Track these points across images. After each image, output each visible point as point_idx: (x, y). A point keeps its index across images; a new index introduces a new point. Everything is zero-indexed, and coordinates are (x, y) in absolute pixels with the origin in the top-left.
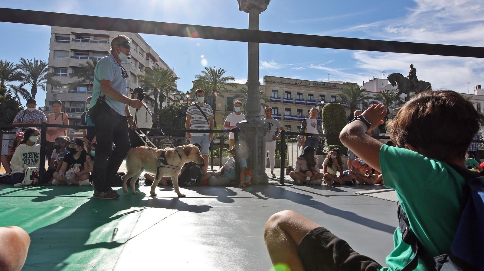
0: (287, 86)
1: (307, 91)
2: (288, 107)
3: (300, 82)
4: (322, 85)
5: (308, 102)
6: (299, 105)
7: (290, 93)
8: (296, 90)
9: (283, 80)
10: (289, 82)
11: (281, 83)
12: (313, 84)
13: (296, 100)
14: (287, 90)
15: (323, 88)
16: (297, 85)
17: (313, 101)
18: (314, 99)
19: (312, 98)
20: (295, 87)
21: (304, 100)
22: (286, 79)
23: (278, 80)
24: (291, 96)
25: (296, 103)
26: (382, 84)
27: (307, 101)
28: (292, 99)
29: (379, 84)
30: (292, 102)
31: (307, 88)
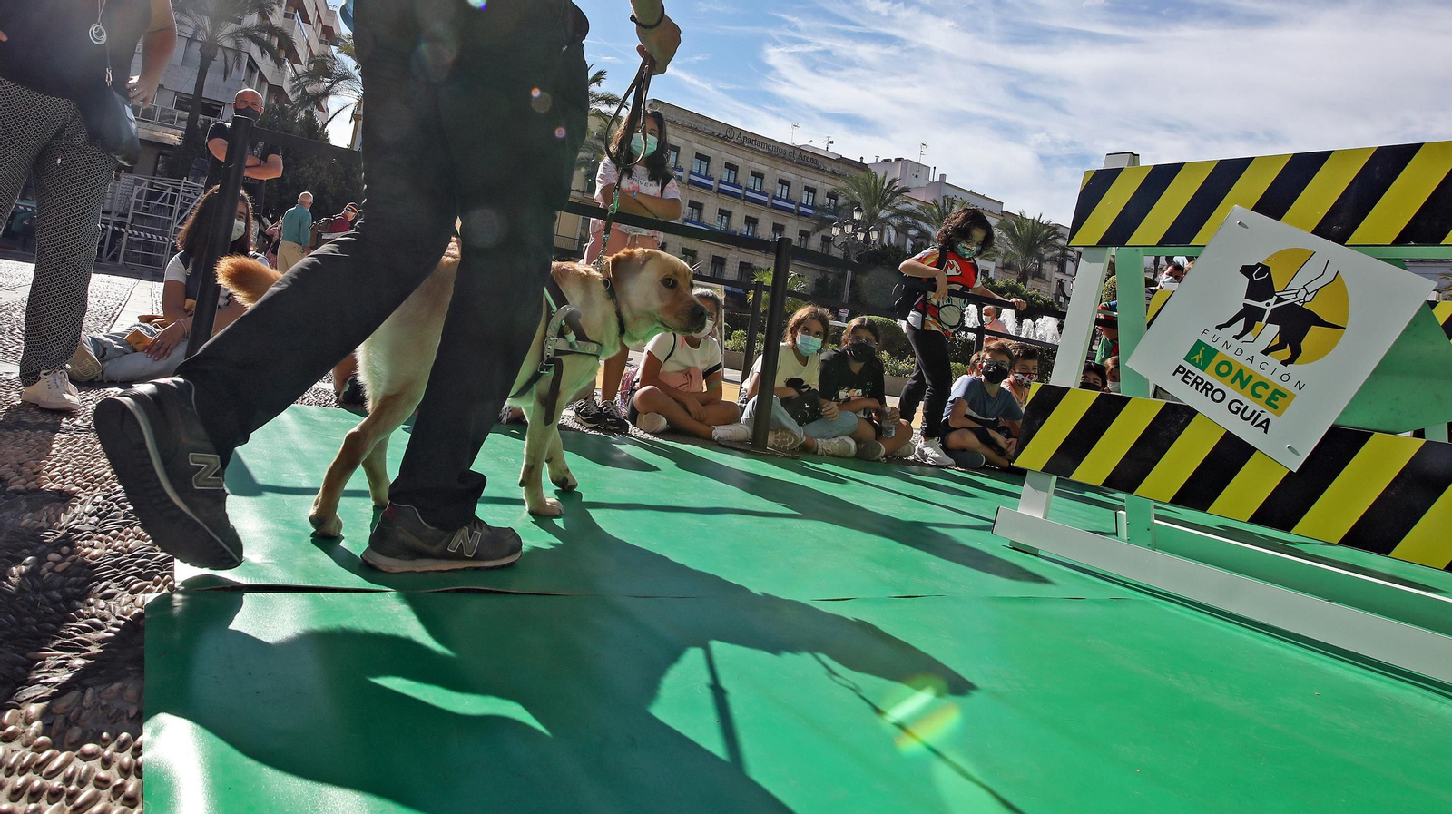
0: (704, 140)
1: (751, 164)
2: (698, 197)
3: (737, 133)
4: (787, 153)
5: (748, 194)
6: (726, 197)
7: (707, 159)
8: (725, 155)
9: (696, 121)
10: (710, 129)
11: (691, 127)
12: (768, 146)
13: (721, 182)
14: (702, 149)
15: (789, 163)
16: (726, 140)
17: (760, 193)
18: (765, 188)
19: (758, 185)
20: (723, 147)
21: (740, 188)
22: (704, 120)
23: (683, 117)
24: (710, 170)
25: (720, 191)
26: (917, 176)
27: (747, 189)
28: (712, 179)
29: (908, 174)
30: (709, 188)
31: (752, 156)
